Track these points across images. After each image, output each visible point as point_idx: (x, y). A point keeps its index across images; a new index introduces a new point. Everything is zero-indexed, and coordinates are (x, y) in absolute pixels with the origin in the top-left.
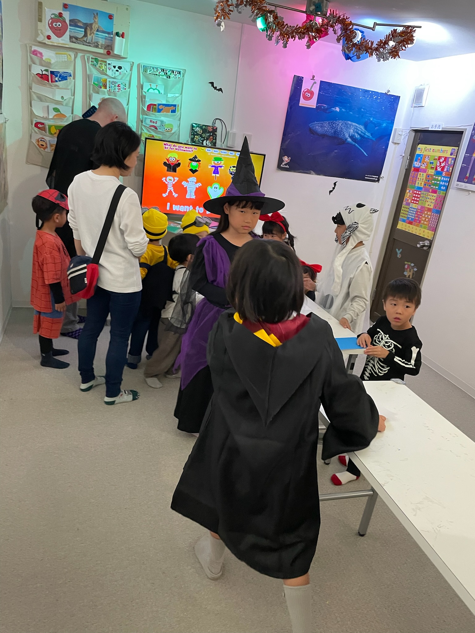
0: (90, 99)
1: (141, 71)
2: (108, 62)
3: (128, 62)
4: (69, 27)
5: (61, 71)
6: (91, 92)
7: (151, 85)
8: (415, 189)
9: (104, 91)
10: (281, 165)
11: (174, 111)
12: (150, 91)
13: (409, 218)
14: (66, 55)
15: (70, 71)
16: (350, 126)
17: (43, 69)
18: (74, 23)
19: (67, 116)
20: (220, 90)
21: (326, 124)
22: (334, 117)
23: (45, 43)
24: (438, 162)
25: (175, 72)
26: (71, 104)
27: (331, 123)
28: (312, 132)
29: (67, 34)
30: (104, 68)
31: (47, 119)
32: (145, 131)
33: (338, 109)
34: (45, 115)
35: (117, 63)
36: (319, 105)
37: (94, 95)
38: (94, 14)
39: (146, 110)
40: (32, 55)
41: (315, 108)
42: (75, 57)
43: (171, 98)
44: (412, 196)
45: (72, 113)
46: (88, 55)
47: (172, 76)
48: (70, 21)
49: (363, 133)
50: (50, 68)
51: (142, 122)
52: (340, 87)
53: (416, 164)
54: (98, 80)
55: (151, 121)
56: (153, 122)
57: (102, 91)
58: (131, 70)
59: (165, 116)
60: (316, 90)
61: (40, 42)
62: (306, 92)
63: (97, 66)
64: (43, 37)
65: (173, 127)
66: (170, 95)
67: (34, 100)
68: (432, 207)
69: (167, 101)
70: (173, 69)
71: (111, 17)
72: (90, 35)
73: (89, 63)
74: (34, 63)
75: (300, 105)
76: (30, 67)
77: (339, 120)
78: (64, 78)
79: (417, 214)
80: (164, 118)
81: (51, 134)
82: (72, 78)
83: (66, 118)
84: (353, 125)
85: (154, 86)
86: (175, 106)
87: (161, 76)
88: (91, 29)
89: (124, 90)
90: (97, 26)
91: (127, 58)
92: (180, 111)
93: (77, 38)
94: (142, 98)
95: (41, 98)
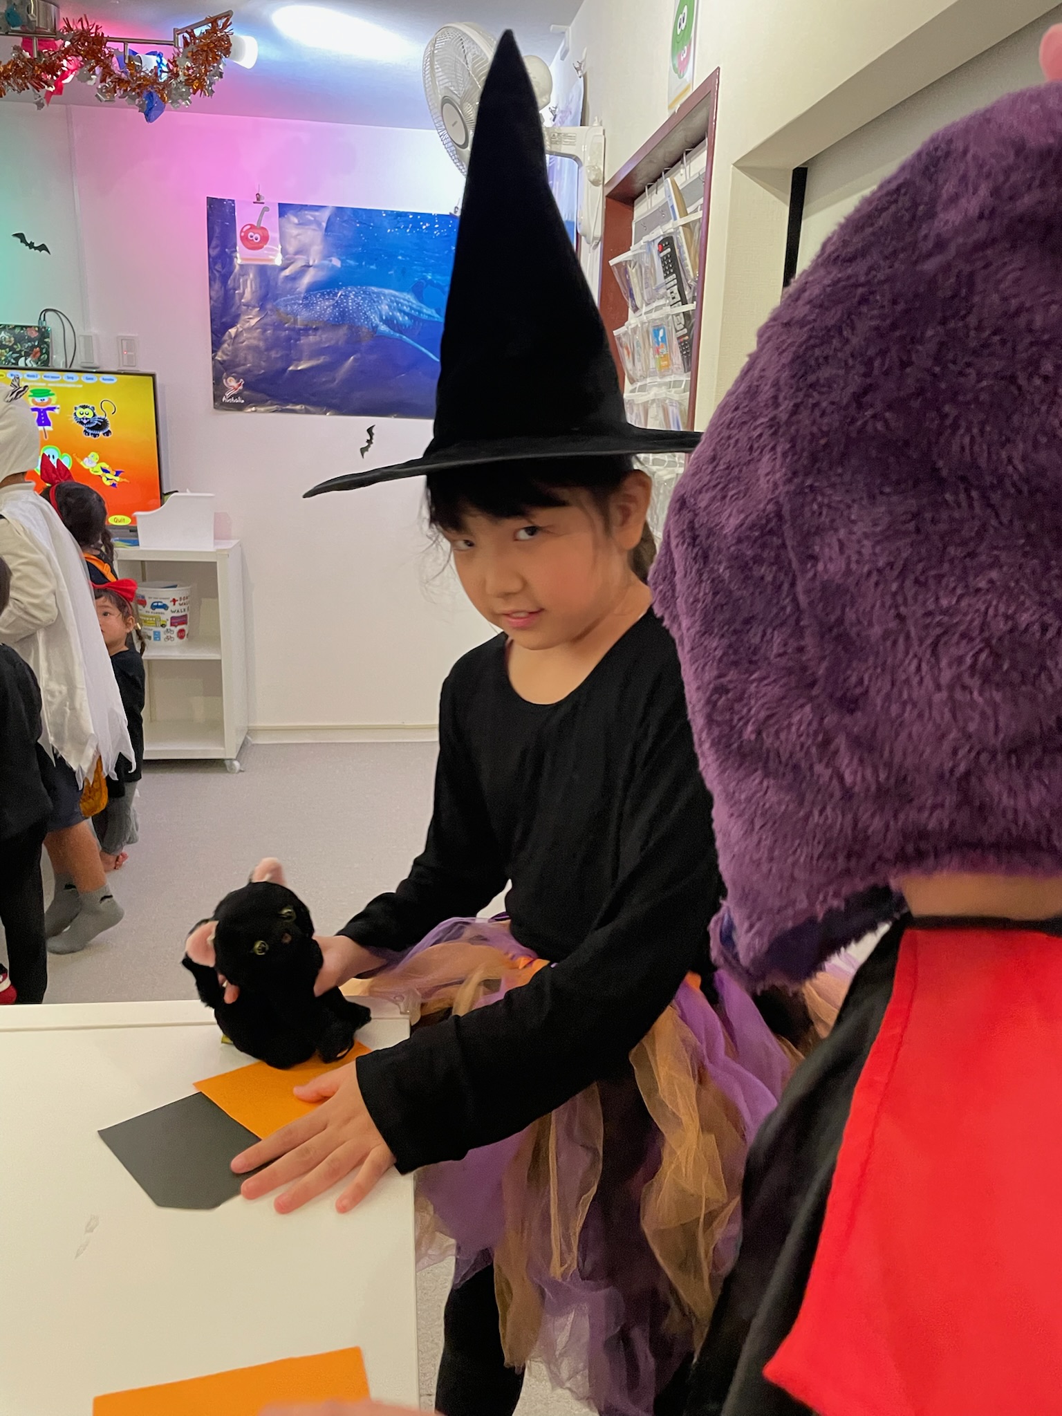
20: (43, 247)
62: (248, 231)
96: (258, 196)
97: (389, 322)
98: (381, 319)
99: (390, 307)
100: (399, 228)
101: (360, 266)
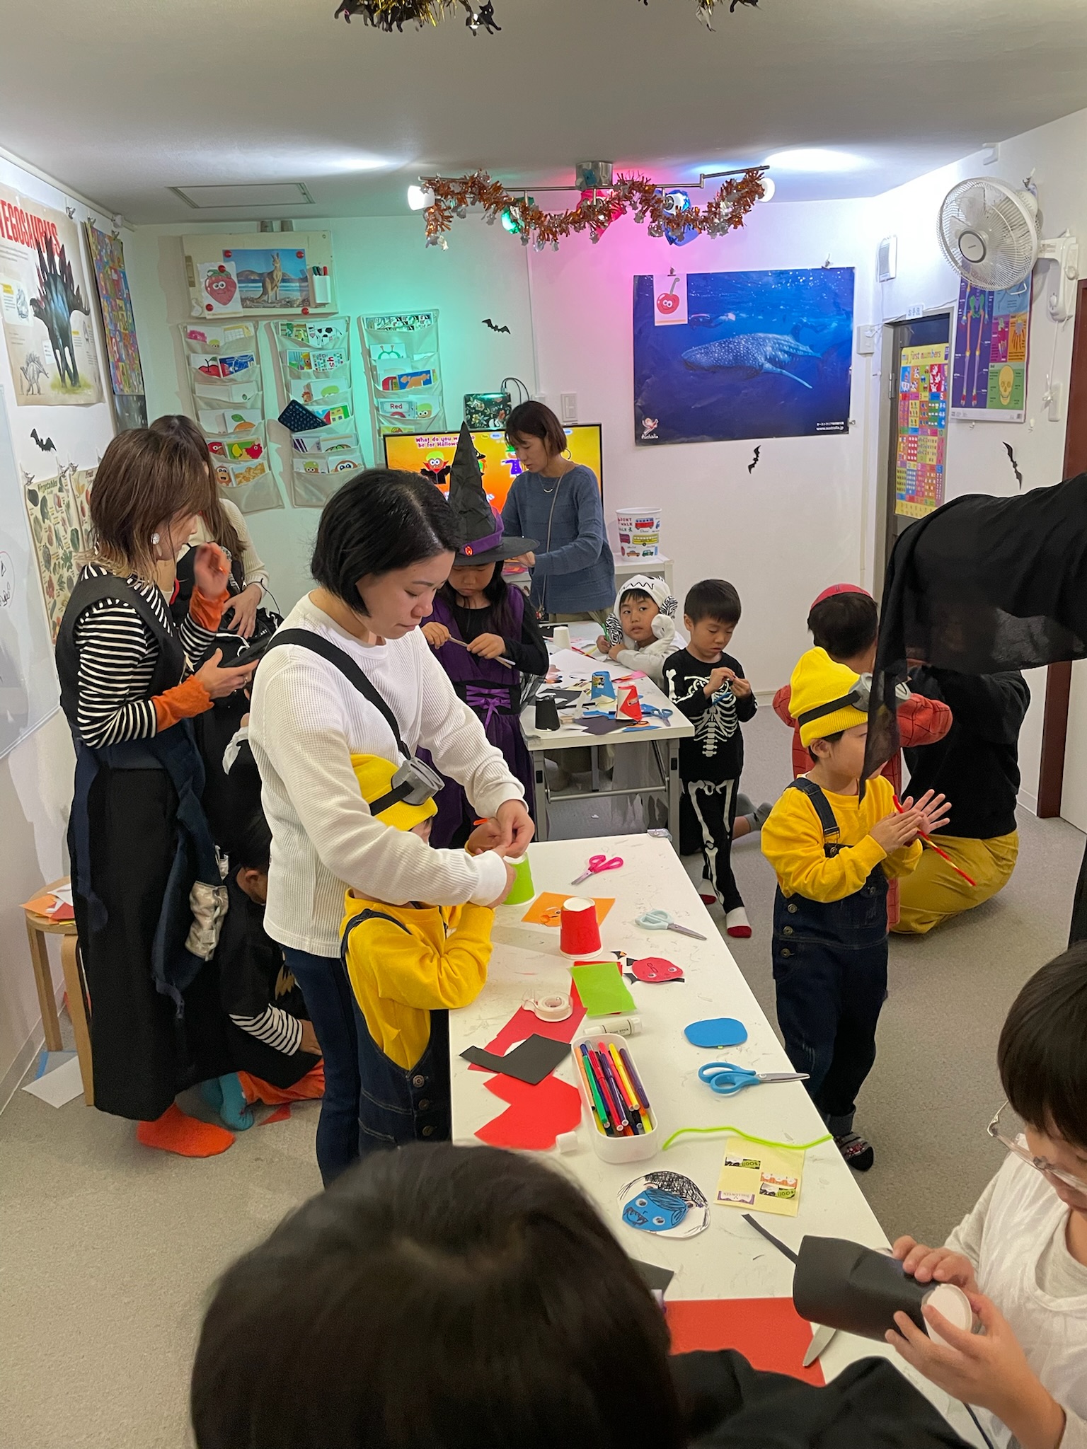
0: (288, 390)
1: (364, 328)
2: (308, 325)
3: (342, 318)
4: (238, 285)
5: (236, 355)
6: (289, 377)
7: (382, 347)
8: (910, 433)
9: (308, 374)
10: (643, 437)
11: (428, 382)
12: (382, 357)
13: (908, 490)
14: (241, 330)
15: (251, 352)
16: (764, 340)
17: (209, 357)
18: (245, 277)
19: (256, 423)
20: (505, 329)
21: (715, 347)
22: (729, 332)
23: (205, 318)
24: (931, 377)
25: (420, 317)
26: (259, 405)
27: (725, 343)
28: (692, 366)
29: (237, 295)
30: (303, 337)
31: (225, 434)
32: (386, 424)
33: (732, 316)
34: (222, 430)
35: (324, 325)
36: (695, 318)
37: (293, 383)
38: (273, 257)
39: (381, 388)
40: (189, 340)
41: (686, 322)
42: (256, 329)
43: (420, 361)
44: (906, 448)
45: (263, 418)
46: (275, 321)
47: (417, 324)
48: (238, 275)
49: (793, 349)
50: (220, 355)
51: (377, 409)
52: (726, 277)
53: (904, 386)
54: (296, 356)
55: (392, 406)
56: (396, 407)
57: (304, 373)
58: (347, 330)
59: (415, 393)
60: (682, 292)
61: (198, 318)
62: (663, 299)
63: (293, 336)
64: (200, 309)
65: (431, 407)
66: (416, 357)
67: (202, 409)
68: (934, 463)
69: (413, 367)
70: (416, 314)
71: (300, 254)
72: (272, 289)
73: (277, 333)
74: (194, 352)
75: (656, 325)
76: (188, 358)
77: (738, 334)
78: (241, 365)
79: (917, 480)
80: (413, 396)
81: (235, 457)
82: (255, 362)
83: (254, 429)
84: (769, 339)
85: (387, 348)
86: (428, 372)
87: (398, 330)
88: (272, 280)
89: (340, 364)
90: (280, 274)
91: (337, 313)
92: (439, 380)
93: (252, 300)
94: (371, 371)
95: (212, 405)
96: (672, 271)
97: (772, 360)
98: (766, 359)
99: (773, 348)
100: (781, 283)
101: (751, 317)
